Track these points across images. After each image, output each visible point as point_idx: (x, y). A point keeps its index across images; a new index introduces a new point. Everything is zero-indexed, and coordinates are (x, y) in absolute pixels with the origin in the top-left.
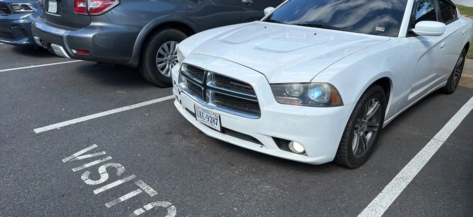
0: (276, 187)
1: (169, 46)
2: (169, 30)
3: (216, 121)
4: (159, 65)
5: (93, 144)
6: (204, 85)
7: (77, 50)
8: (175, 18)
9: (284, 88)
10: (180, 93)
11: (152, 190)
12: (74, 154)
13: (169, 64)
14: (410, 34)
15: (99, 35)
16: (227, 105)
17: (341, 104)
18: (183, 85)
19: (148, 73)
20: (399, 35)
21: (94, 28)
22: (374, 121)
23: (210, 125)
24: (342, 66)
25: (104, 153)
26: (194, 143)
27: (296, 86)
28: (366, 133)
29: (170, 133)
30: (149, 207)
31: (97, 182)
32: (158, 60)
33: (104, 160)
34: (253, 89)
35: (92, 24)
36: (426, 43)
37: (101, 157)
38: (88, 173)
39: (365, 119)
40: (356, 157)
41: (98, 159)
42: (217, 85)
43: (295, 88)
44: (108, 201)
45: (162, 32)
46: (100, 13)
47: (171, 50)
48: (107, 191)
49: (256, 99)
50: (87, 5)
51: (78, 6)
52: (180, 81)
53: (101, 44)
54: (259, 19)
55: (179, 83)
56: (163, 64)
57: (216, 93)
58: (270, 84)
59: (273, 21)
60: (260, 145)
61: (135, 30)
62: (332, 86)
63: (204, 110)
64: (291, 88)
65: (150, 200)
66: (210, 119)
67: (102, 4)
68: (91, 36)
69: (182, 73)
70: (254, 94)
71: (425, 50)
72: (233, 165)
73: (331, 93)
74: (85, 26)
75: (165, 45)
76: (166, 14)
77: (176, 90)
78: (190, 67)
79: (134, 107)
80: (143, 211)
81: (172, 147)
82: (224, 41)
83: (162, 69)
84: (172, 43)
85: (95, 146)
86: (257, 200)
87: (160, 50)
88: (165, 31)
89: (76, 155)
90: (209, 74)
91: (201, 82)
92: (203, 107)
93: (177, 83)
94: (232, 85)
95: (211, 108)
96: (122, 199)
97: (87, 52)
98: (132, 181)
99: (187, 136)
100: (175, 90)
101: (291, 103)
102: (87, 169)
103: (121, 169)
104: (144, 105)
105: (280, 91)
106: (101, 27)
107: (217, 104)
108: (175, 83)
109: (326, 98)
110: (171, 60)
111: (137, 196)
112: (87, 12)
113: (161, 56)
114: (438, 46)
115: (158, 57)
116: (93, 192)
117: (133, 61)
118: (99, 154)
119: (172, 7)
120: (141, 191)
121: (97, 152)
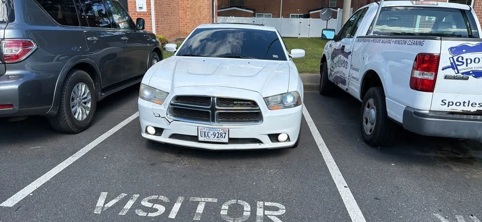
1: (78, 88)
2: (78, 72)
3: (224, 135)
4: (73, 110)
6: (212, 108)
10: (170, 123)
11: (209, 199)
13: (79, 107)
16: (230, 120)
21: (9, 77)
30: (225, 207)
32: (72, 104)
33: (134, 198)
34: (253, 103)
35: (8, 73)
37: (128, 197)
38: (139, 210)
41: (128, 200)
44: (192, 217)
47: (80, 92)
49: (259, 109)
56: (75, 108)
58: (264, 98)
62: (298, 93)
63: (211, 129)
65: (219, 204)
66: (217, 135)
70: (258, 106)
73: (298, 97)
75: (75, 88)
80: (226, 211)
83: (75, 113)
84: (80, 84)
85: (105, 193)
87: (73, 94)
91: (207, 107)
93: (165, 115)
94: (235, 104)
95: (221, 126)
96: (200, 212)
97: (11, 106)
98: (186, 201)
100: (156, 124)
102: (133, 209)
109: (295, 101)
115: (72, 101)
116: (169, 218)
117: (53, 110)
118: (121, 196)
120: (204, 203)
121: (116, 196)
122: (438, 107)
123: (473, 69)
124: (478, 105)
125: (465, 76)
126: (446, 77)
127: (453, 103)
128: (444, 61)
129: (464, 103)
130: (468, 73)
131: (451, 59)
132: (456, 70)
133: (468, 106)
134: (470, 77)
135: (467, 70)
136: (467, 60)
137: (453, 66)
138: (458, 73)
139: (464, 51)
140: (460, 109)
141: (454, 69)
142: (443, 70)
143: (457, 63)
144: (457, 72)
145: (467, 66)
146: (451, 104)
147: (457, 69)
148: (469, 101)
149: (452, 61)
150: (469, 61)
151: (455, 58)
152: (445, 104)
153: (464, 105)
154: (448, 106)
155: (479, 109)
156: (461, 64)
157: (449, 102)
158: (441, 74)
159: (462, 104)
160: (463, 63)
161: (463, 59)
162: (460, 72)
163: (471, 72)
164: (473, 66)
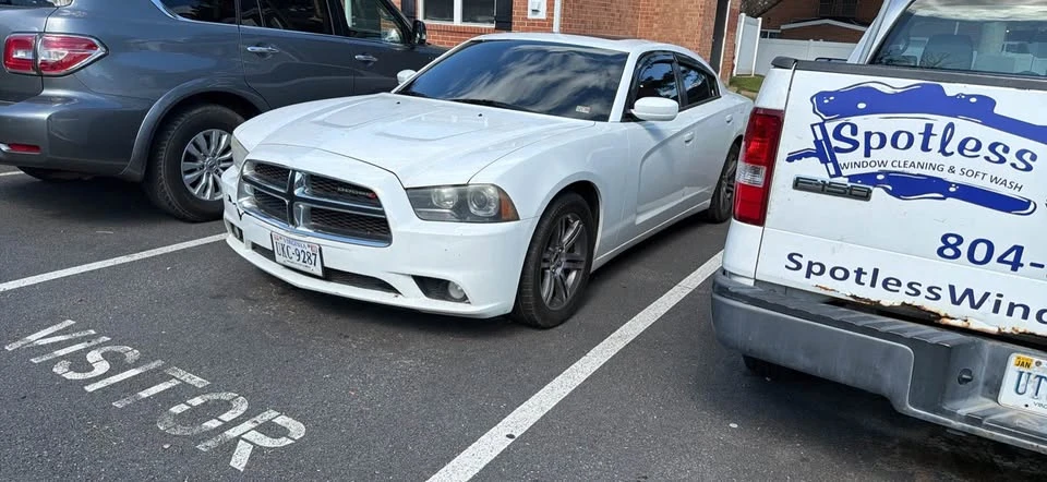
0: (422, 360)
1: (208, 138)
2: (209, 108)
3: (313, 258)
4: (187, 177)
5: (64, 320)
6: (290, 195)
7: (9, 145)
8: (218, 83)
9: (429, 194)
10: (241, 216)
11: (198, 379)
12: (29, 338)
13: (208, 174)
14: (628, 117)
15: (57, 115)
16: (332, 228)
17: (516, 218)
18: (246, 202)
19: (164, 191)
20: (611, 119)
21: (50, 100)
22: (577, 253)
23: (301, 268)
24: (514, 161)
25: (93, 332)
26: (270, 309)
27: (449, 193)
28: (567, 272)
29: (218, 296)
30: (197, 401)
31: (89, 375)
32: (185, 166)
33: (93, 343)
34: (377, 197)
35: (46, 92)
36: (654, 132)
37: (88, 339)
38: (68, 363)
39: (562, 249)
40: (551, 308)
41: (82, 341)
42: (315, 195)
43: (447, 196)
44: (118, 398)
45: (196, 112)
46: (63, 71)
47: (213, 148)
48: (113, 385)
49: (383, 213)
50: (36, 55)
51: (15, 56)
52: (241, 193)
53: (61, 134)
54: (389, 90)
55: (238, 198)
56: (196, 174)
57: (313, 209)
58: (406, 189)
59: (414, 94)
60: (393, 294)
61: (138, 107)
62: (499, 190)
63: (290, 240)
64: (439, 193)
65: (197, 392)
66: (302, 256)
67: (69, 55)
68: (44, 115)
69: (245, 179)
70: (380, 206)
71: (654, 143)
72: (346, 337)
73: (500, 200)
74: (31, 96)
75: (199, 136)
76: (199, 77)
77: (231, 214)
78: (261, 167)
79: (137, 256)
80: (187, 407)
81: (229, 316)
82: (323, 123)
83: (194, 185)
84: (215, 133)
85: (70, 322)
86: (389, 380)
87: (190, 147)
88: (200, 110)
89: (32, 338)
90: (298, 177)
91: (283, 191)
92: (287, 234)
93: (234, 199)
94: (340, 193)
95: (304, 237)
96: (144, 394)
97: (36, 148)
98: (157, 370)
99: (256, 301)
100: (229, 215)
101: (441, 218)
102: (63, 357)
103: (132, 354)
104: (159, 253)
105: (421, 199)
106: (67, 99)
107: (316, 228)
108: (230, 200)
109: (492, 208)
110: (211, 167)
111: (173, 388)
112: (35, 67)
113: (190, 158)
114: (680, 137)
115: (185, 161)
116: (83, 389)
117: (133, 169)
118: (82, 334)
119: (208, 63)
120: (178, 383)
121: (76, 331)
122: (776, 271)
123: (889, 168)
124: (904, 288)
125: (859, 189)
126: (800, 184)
127: (823, 268)
128: (796, 134)
129: (860, 272)
130: (870, 179)
131: (817, 128)
132: (830, 165)
133: (873, 284)
134: (878, 193)
135: (869, 170)
136: (868, 135)
137: (823, 152)
138: (839, 174)
139: (862, 106)
140: (845, 290)
141: (824, 161)
142: (790, 159)
143: (835, 143)
144: (833, 172)
145: (867, 154)
146: (816, 269)
147: (834, 161)
148: (876, 271)
149: (820, 137)
150: (875, 141)
151: (830, 127)
152: (799, 266)
153: (858, 281)
154: (808, 276)
155: (909, 300)
156: (848, 146)
157: (811, 264)
158: (784, 172)
159: (853, 276)
160: (856, 145)
161: (854, 130)
162: (845, 172)
163: (880, 177)
164: (888, 158)
